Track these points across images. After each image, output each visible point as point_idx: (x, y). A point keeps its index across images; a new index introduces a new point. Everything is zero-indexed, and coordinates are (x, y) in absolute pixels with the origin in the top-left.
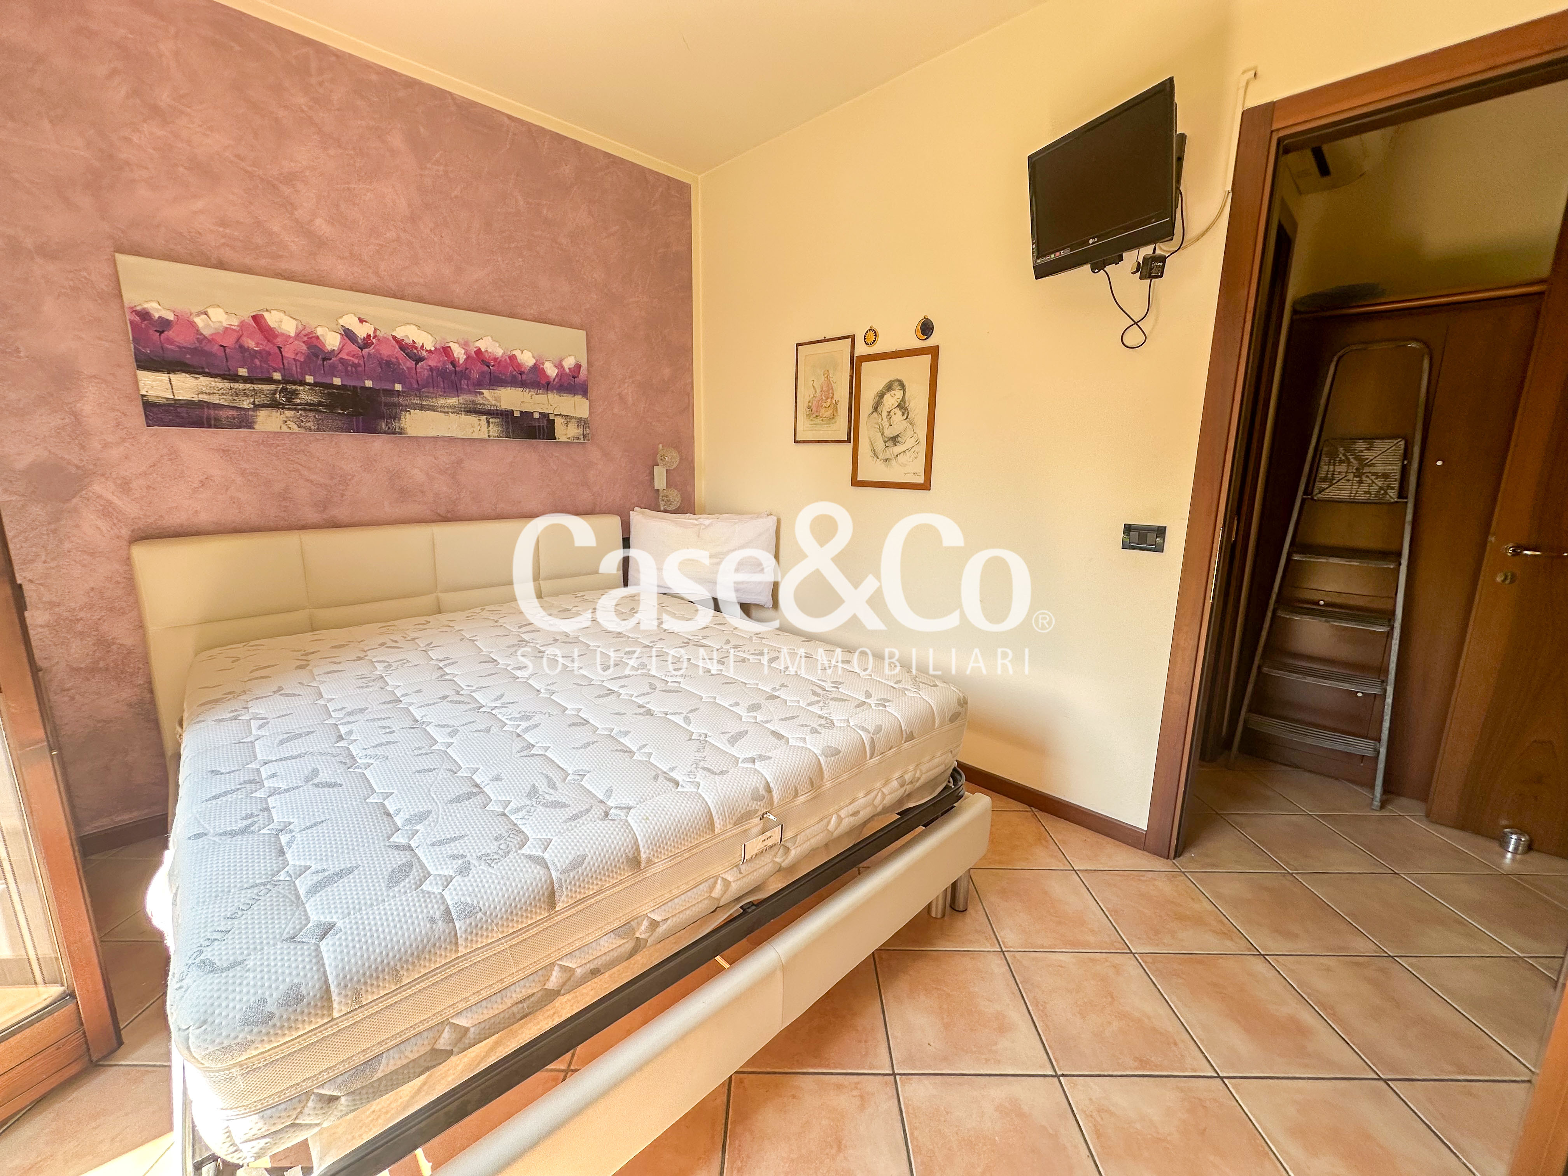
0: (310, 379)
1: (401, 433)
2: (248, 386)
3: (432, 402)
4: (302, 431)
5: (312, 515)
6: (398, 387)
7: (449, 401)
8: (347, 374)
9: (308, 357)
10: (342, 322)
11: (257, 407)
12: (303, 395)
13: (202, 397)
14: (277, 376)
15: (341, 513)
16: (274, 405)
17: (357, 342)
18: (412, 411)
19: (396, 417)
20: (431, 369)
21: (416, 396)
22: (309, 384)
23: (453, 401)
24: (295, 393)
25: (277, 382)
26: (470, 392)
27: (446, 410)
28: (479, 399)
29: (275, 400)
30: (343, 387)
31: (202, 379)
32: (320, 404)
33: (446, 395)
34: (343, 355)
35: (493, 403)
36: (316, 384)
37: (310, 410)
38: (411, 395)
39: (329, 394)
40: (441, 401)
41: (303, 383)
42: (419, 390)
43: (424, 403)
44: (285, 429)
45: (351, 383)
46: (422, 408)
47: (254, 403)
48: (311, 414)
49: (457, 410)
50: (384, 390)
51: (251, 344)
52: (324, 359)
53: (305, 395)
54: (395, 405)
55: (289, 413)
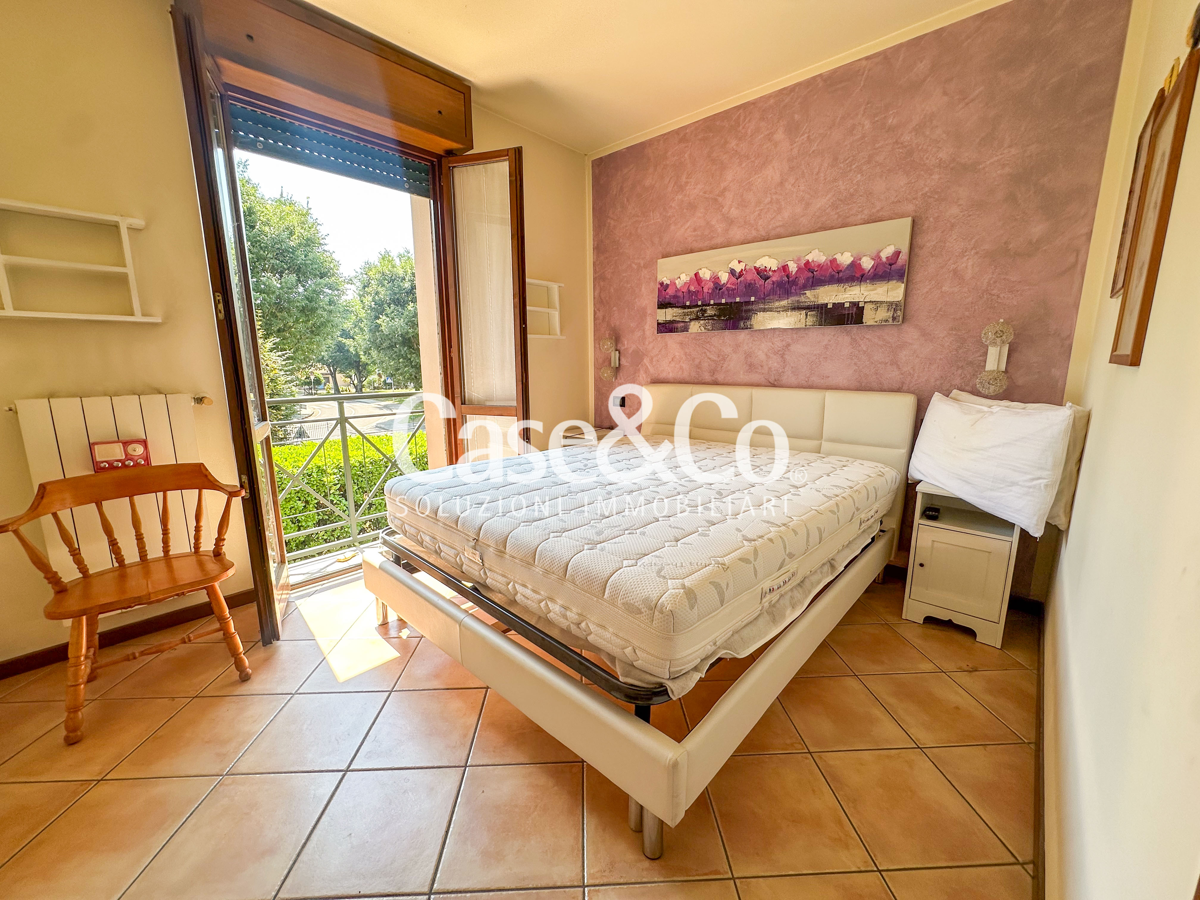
0: (712, 302)
1: (750, 328)
2: (689, 310)
3: (771, 305)
4: (706, 331)
5: (707, 377)
6: (753, 299)
7: (781, 303)
8: (729, 296)
9: (713, 290)
10: (730, 266)
11: (691, 320)
12: (708, 312)
13: (674, 318)
14: (700, 303)
15: (720, 377)
16: (697, 318)
17: (736, 275)
18: (758, 313)
19: (749, 318)
20: (773, 283)
21: (762, 303)
22: (712, 305)
23: (784, 303)
24: (705, 311)
25: (700, 306)
26: (796, 294)
27: (779, 310)
28: (802, 299)
29: (697, 316)
30: (726, 304)
31: (675, 309)
32: (715, 315)
33: (780, 299)
34: (729, 285)
35: (812, 300)
36: (715, 304)
37: (710, 319)
38: (759, 303)
39: (719, 309)
40: (777, 304)
41: (709, 305)
42: (764, 299)
43: (766, 307)
44: (699, 331)
45: (729, 301)
46: (764, 310)
47: (690, 319)
48: (710, 321)
49: (786, 309)
50: (745, 302)
51: (692, 288)
52: (720, 289)
53: (710, 311)
54: (749, 311)
55: (702, 322)
